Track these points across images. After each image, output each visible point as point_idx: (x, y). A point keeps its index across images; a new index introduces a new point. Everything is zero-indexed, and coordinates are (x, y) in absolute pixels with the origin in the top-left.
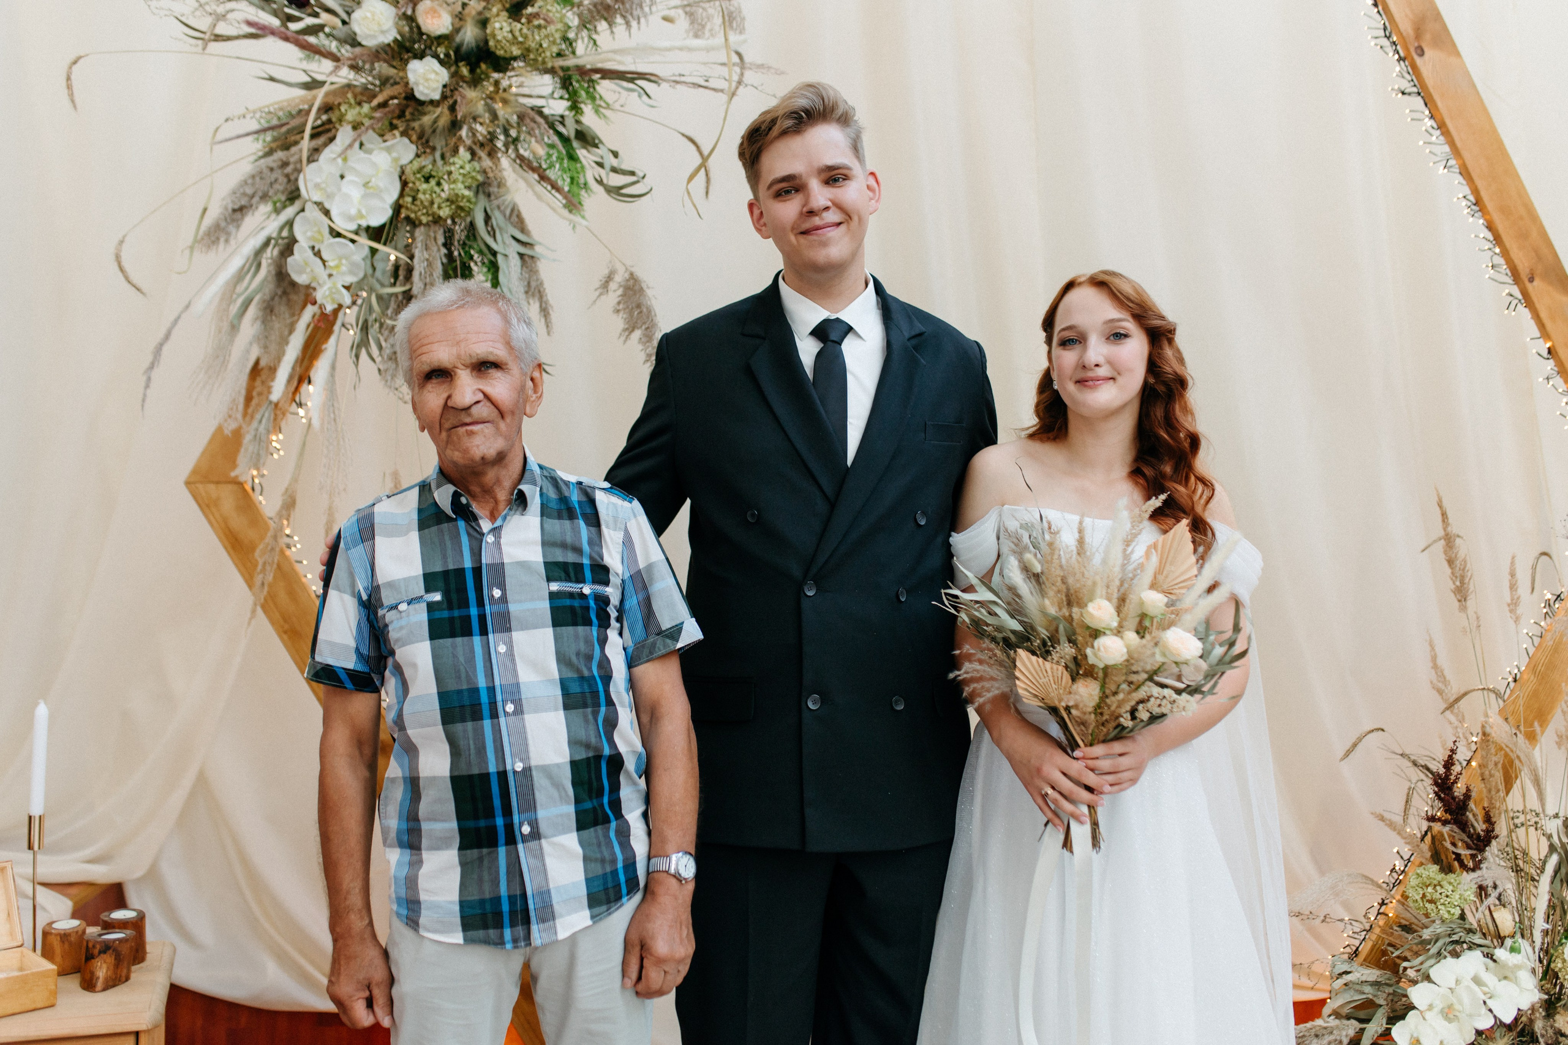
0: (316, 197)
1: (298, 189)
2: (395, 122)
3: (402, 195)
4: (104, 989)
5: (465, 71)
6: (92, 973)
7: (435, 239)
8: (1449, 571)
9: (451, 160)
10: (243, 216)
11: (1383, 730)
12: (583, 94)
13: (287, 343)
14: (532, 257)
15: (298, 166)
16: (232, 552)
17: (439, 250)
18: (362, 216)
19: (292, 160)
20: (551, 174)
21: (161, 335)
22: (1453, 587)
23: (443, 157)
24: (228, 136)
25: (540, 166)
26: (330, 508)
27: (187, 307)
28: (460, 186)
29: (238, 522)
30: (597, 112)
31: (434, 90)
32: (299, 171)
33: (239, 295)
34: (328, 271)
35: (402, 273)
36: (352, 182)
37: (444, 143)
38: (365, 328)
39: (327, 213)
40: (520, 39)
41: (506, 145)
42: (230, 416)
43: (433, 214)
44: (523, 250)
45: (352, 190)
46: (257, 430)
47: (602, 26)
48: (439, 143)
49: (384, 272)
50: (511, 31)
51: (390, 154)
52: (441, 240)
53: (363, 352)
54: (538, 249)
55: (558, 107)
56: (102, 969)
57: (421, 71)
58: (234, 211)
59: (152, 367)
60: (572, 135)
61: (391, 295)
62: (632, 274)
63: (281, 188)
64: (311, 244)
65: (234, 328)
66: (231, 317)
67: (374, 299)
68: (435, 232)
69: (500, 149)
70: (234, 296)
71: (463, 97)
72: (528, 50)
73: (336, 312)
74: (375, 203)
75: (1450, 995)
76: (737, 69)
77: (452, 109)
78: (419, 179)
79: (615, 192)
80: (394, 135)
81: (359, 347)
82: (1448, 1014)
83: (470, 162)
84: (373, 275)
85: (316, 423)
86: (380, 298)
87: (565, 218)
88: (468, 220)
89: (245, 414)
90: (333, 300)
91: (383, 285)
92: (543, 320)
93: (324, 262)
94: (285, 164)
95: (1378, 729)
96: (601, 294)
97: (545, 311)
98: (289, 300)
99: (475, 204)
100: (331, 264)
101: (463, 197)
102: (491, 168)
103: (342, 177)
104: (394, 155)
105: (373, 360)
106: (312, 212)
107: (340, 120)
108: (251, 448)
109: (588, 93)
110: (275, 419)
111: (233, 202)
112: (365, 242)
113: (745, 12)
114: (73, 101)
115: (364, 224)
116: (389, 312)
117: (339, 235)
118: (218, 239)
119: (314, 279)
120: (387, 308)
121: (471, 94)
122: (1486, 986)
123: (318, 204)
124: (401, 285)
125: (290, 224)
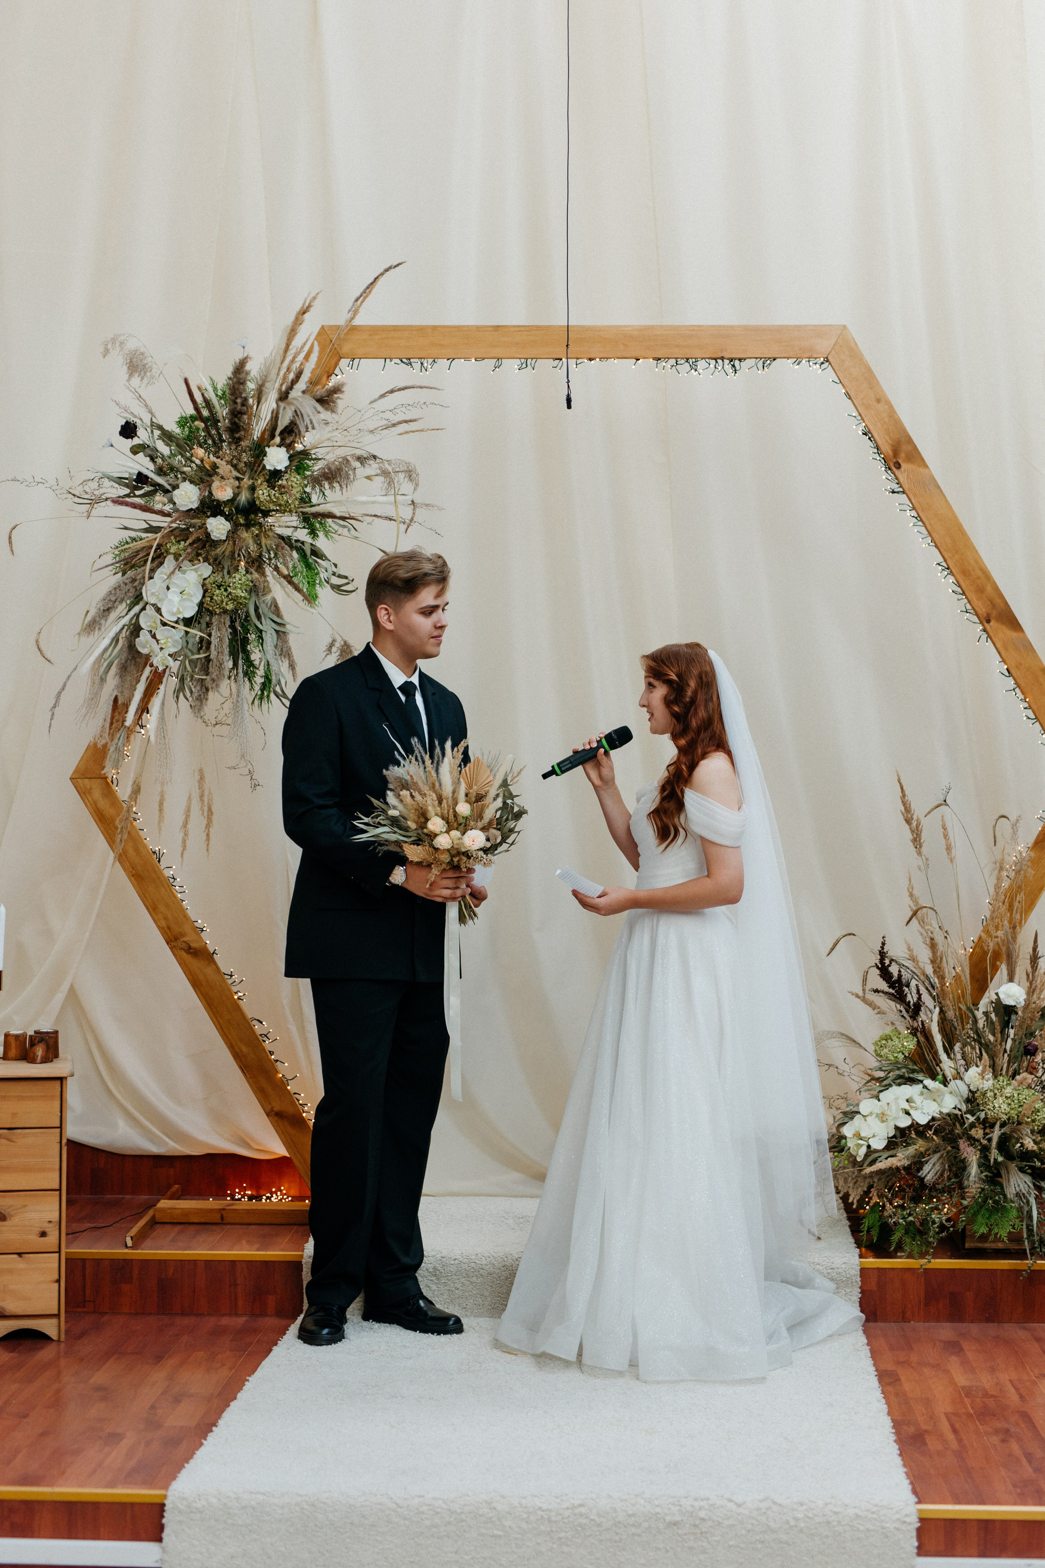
0: (152, 602)
1: (141, 594)
2: (199, 551)
3: (204, 596)
4: (41, 1063)
5: (242, 521)
6: (34, 1053)
7: (224, 623)
8: (908, 827)
9: (233, 575)
10: (109, 615)
11: (854, 935)
12: (318, 525)
13: (135, 690)
14: (284, 632)
15: (142, 581)
16: (100, 824)
17: (227, 630)
18: (180, 613)
19: (138, 577)
20: (295, 580)
21: (60, 687)
22: (911, 837)
23: (229, 573)
24: (100, 567)
25: (289, 575)
26: (162, 792)
27: (75, 669)
28: (239, 591)
29: (103, 804)
30: (326, 536)
31: (223, 534)
32: (143, 584)
33: (105, 660)
34: (160, 646)
35: (204, 644)
36: (175, 591)
37: (229, 563)
38: (182, 680)
39: (158, 610)
40: (275, 500)
41: (270, 559)
42: (101, 736)
43: (223, 608)
44: (277, 628)
45: (173, 596)
46: (117, 744)
47: (327, 485)
48: (227, 564)
49: (193, 644)
50: (269, 495)
51: (196, 572)
52: (228, 623)
53: (181, 695)
54: (288, 626)
55: (302, 535)
56: (40, 1051)
57: (214, 524)
58: (104, 610)
59: (54, 707)
60: (308, 552)
61: (198, 659)
62: (345, 642)
63: (131, 595)
64: (149, 629)
65: (103, 680)
66: (100, 675)
67: (187, 662)
68: (224, 619)
69: (265, 562)
70: (103, 660)
71: (240, 538)
72: (280, 505)
73: (164, 671)
74: (187, 604)
75: (886, 1108)
76: (412, 507)
77: (234, 544)
78: (214, 587)
79: (337, 588)
80: (199, 560)
81: (179, 691)
82: (882, 1117)
83: (244, 575)
84: (187, 647)
85: (152, 739)
86: (190, 661)
87: (303, 609)
88: (245, 609)
89: (109, 733)
90: (163, 664)
91: (193, 654)
92: (291, 672)
93: (157, 641)
94: (134, 580)
95: (850, 934)
96: (328, 654)
97: (292, 666)
98: (136, 662)
99: (249, 599)
100: (162, 642)
101: (241, 597)
102: (257, 579)
103: (168, 588)
104: (199, 573)
105: (187, 700)
106: (150, 610)
107: (168, 552)
108: (113, 756)
109: (321, 523)
110: (128, 737)
111: (103, 605)
112: (182, 627)
113: (418, 470)
114: (12, 551)
115: (182, 618)
116: (197, 670)
117: (164, 624)
118: (95, 628)
119: (152, 651)
120: (196, 667)
121: (245, 535)
122: (913, 1102)
123: (153, 605)
124: (204, 653)
125: (137, 616)
